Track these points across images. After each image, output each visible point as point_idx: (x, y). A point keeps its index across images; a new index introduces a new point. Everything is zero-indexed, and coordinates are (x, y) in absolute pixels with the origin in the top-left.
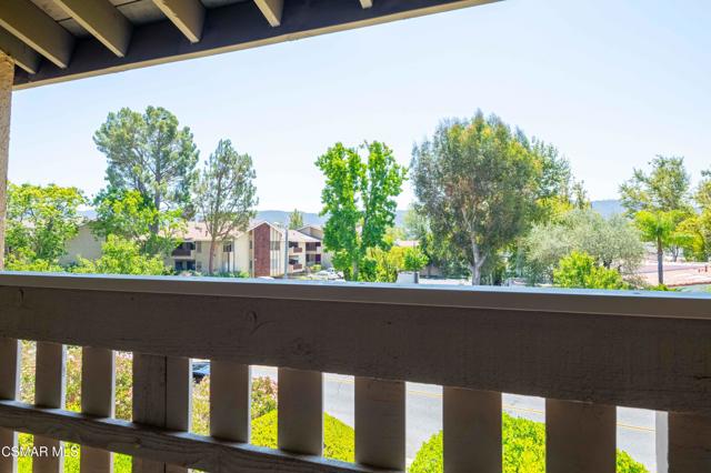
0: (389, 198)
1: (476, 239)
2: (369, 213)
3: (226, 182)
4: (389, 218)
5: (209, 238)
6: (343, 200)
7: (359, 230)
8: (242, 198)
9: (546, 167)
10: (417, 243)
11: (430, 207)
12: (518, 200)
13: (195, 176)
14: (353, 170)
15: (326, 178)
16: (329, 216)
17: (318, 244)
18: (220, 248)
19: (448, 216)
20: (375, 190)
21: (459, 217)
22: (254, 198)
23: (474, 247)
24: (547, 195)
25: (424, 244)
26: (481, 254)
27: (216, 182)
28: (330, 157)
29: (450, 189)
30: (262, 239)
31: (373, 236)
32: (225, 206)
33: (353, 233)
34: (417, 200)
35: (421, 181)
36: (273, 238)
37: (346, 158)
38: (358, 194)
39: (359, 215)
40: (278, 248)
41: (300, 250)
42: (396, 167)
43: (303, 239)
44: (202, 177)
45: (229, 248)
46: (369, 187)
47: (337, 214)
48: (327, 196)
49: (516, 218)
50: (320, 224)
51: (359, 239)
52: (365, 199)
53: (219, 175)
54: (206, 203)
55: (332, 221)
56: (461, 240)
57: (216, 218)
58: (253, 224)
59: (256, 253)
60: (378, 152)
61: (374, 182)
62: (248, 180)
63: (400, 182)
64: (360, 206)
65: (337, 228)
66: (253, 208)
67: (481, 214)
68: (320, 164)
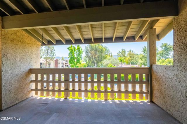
0: (81, 55)
1: (95, 62)
3: (49, 51)
4: (81, 58)
5: (45, 62)
6: (72, 55)
8: (52, 54)
9: (106, 50)
10: (86, 62)
11: (88, 56)
12: (102, 55)
13: (42, 50)
14: (74, 50)
15: (69, 51)
16: (70, 58)
17: (67, 63)
18: (48, 64)
19: (91, 58)
20: (78, 53)
21: (92, 58)
22: (55, 54)
23: (95, 63)
24: (106, 55)
25: (87, 63)
26: (96, 64)
27: (46, 51)
28: (70, 47)
29: (91, 53)
30: (56, 62)
31: (78, 62)
32: (49, 56)
33: (74, 61)
34: (86, 55)
35: (86, 52)
36: (59, 62)
37: (73, 48)
38: (75, 54)
39: (76, 58)
40: (60, 64)
41: (64, 64)
42: (82, 50)
43: (64, 62)
44: (44, 51)
45: (49, 64)
46: (77, 53)
47: (71, 58)
48: (69, 54)
49: (102, 58)
50: (68, 60)
51: (76, 62)
52: (77, 55)
53: (47, 50)
54: (45, 55)
55: (70, 59)
56: (93, 62)
57: (47, 58)
58: (55, 59)
59: (55, 65)
60: (79, 47)
61: (78, 52)
62: (53, 51)
63: (82, 52)
64: (76, 56)
65: (71, 60)
66: (55, 56)
67: (96, 58)
68: (68, 48)
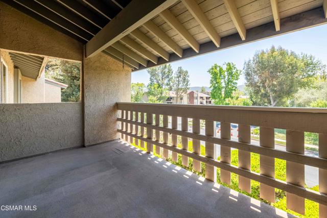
0: (234, 81)
1: (272, 95)
2: (226, 87)
3: (181, 79)
4: (234, 88)
5: (176, 96)
6: (217, 83)
7: (223, 93)
8: (185, 83)
9: (307, 65)
10: (249, 97)
11: (251, 84)
12: (292, 79)
13: (172, 78)
14: (220, 73)
15: (211, 76)
16: (212, 88)
17: (210, 98)
18: (179, 99)
19: (259, 87)
20: (229, 79)
21: (264, 87)
22: (189, 84)
23: (271, 98)
24: (309, 76)
25: (251, 98)
26: (274, 101)
27: (177, 79)
28: (212, 69)
29: (260, 76)
30: (191, 96)
31: (228, 94)
32: (180, 86)
33: (221, 94)
34: (246, 81)
35: (248, 74)
36: (195, 96)
37: (218, 69)
38: (222, 81)
39: (223, 88)
40: (197, 98)
41: (204, 99)
42: (237, 70)
43: (205, 96)
44: (174, 78)
45: (181, 99)
46: (226, 78)
47: (215, 88)
48: (212, 82)
49: (291, 87)
50: (210, 91)
51: (223, 95)
52: (225, 82)
53: (178, 77)
54: (175, 86)
55: (213, 90)
56: (266, 95)
57: (178, 90)
58: (189, 91)
59: (190, 100)
60: (230, 66)
61: (228, 76)
62: (187, 78)
63: (239, 75)
64: (223, 85)
65: (215, 92)
66: (188, 86)
67: (273, 85)
68: (209, 71)
